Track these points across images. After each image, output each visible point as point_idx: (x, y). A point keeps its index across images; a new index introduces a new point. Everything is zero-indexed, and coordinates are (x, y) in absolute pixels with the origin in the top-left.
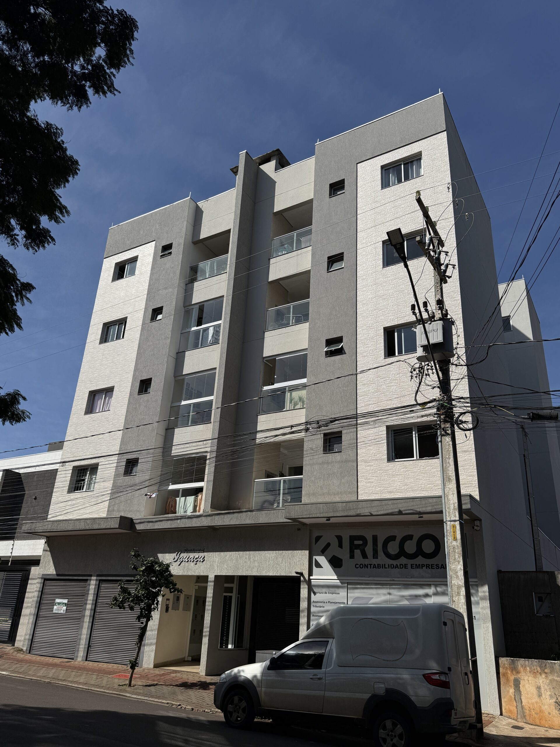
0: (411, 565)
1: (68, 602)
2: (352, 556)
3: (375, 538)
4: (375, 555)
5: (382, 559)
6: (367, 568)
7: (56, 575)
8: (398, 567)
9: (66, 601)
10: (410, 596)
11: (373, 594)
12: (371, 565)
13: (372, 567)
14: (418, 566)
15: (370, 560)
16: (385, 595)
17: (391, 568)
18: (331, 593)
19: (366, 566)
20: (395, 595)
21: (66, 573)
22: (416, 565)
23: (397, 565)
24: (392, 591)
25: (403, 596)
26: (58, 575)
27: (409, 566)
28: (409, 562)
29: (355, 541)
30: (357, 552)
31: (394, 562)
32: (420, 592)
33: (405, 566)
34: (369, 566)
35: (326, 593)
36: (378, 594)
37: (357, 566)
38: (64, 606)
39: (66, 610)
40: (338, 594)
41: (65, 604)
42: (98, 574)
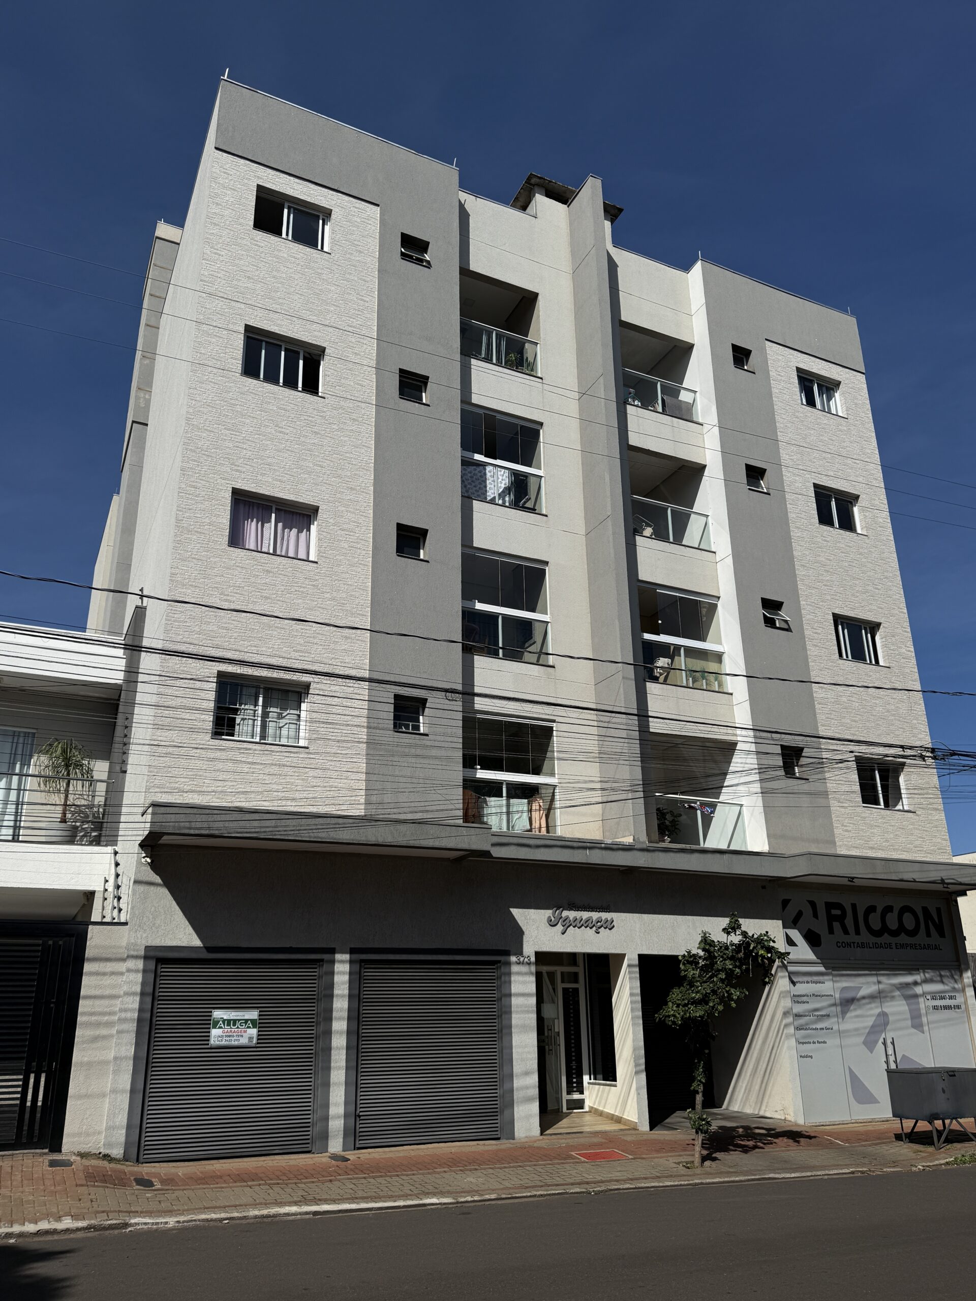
0: (896, 944)
1: (260, 1015)
2: (831, 931)
3: (854, 906)
4: (858, 932)
5: (865, 936)
6: (851, 947)
7: (204, 950)
8: (883, 947)
9: (253, 1015)
10: (901, 984)
11: (863, 984)
12: (854, 943)
13: (856, 947)
14: (903, 946)
15: (853, 938)
16: (874, 983)
17: (876, 948)
18: (814, 982)
19: (849, 945)
20: (887, 984)
21: (245, 945)
22: (900, 944)
23: (881, 944)
24: (882, 979)
25: (894, 985)
26: (209, 949)
27: (894, 946)
28: (893, 940)
29: (832, 911)
30: (836, 925)
31: (879, 940)
32: (909, 979)
33: (889, 946)
34: (852, 945)
35: (808, 982)
36: (868, 983)
37: (839, 945)
38: (249, 1027)
39: (259, 1035)
40: (823, 983)
41: (254, 1022)
42: (353, 946)
